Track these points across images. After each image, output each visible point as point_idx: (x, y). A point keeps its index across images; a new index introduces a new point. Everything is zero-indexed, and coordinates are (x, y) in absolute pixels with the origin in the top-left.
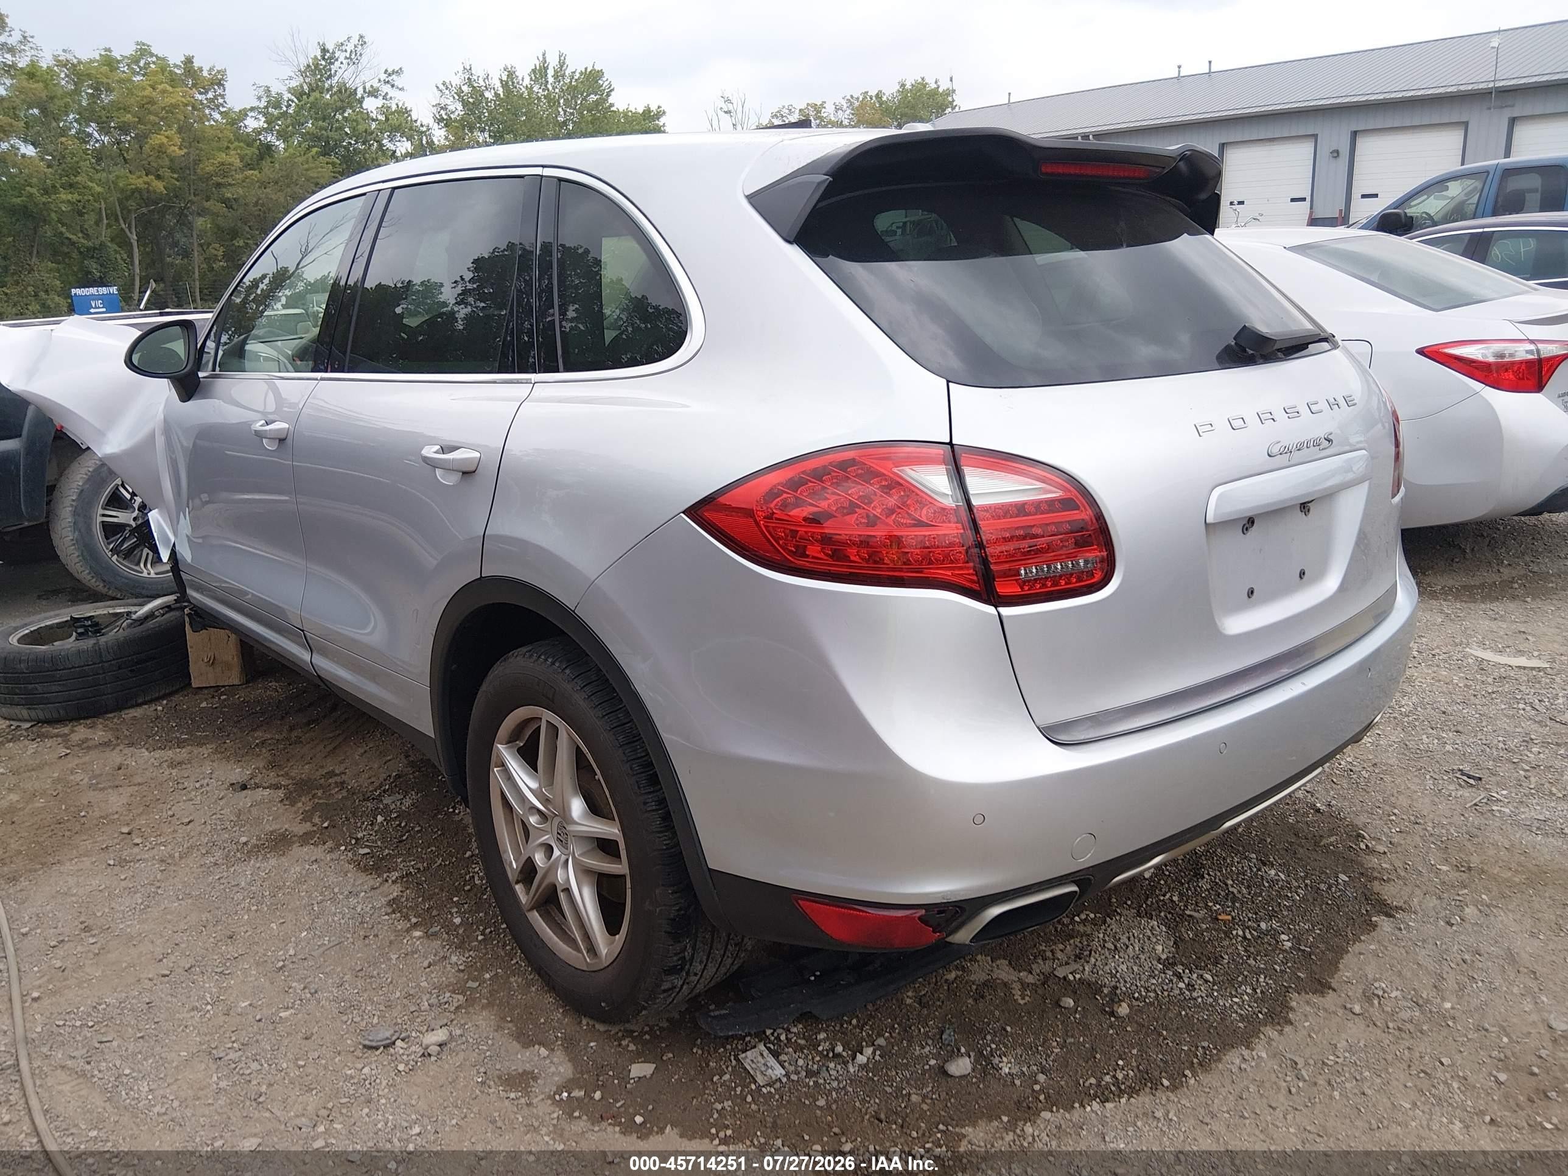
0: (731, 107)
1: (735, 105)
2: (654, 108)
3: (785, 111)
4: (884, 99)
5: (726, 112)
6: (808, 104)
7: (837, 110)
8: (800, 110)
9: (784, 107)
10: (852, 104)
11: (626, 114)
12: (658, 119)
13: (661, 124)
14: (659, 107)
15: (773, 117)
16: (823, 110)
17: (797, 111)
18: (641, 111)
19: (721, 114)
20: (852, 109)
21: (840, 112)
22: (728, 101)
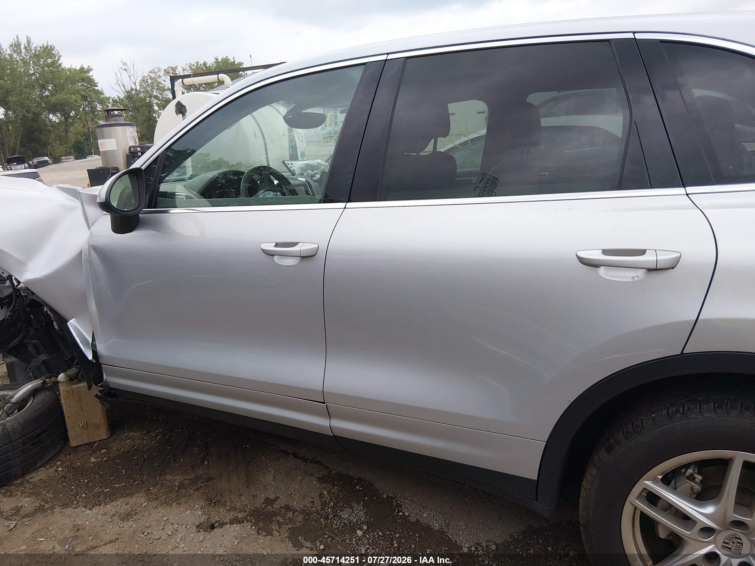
0: (127, 68)
1: (129, 66)
2: (86, 67)
3: (156, 70)
4: (208, 65)
5: (124, 70)
6: (168, 67)
7: (184, 70)
8: (165, 70)
9: (155, 68)
10: (191, 67)
11: (70, 70)
12: (89, 72)
13: (90, 75)
14: (89, 67)
15: (150, 73)
16: (177, 70)
17: (163, 70)
18: (78, 68)
19: (122, 71)
20: (191, 70)
21: (185, 71)
22: (125, 64)
